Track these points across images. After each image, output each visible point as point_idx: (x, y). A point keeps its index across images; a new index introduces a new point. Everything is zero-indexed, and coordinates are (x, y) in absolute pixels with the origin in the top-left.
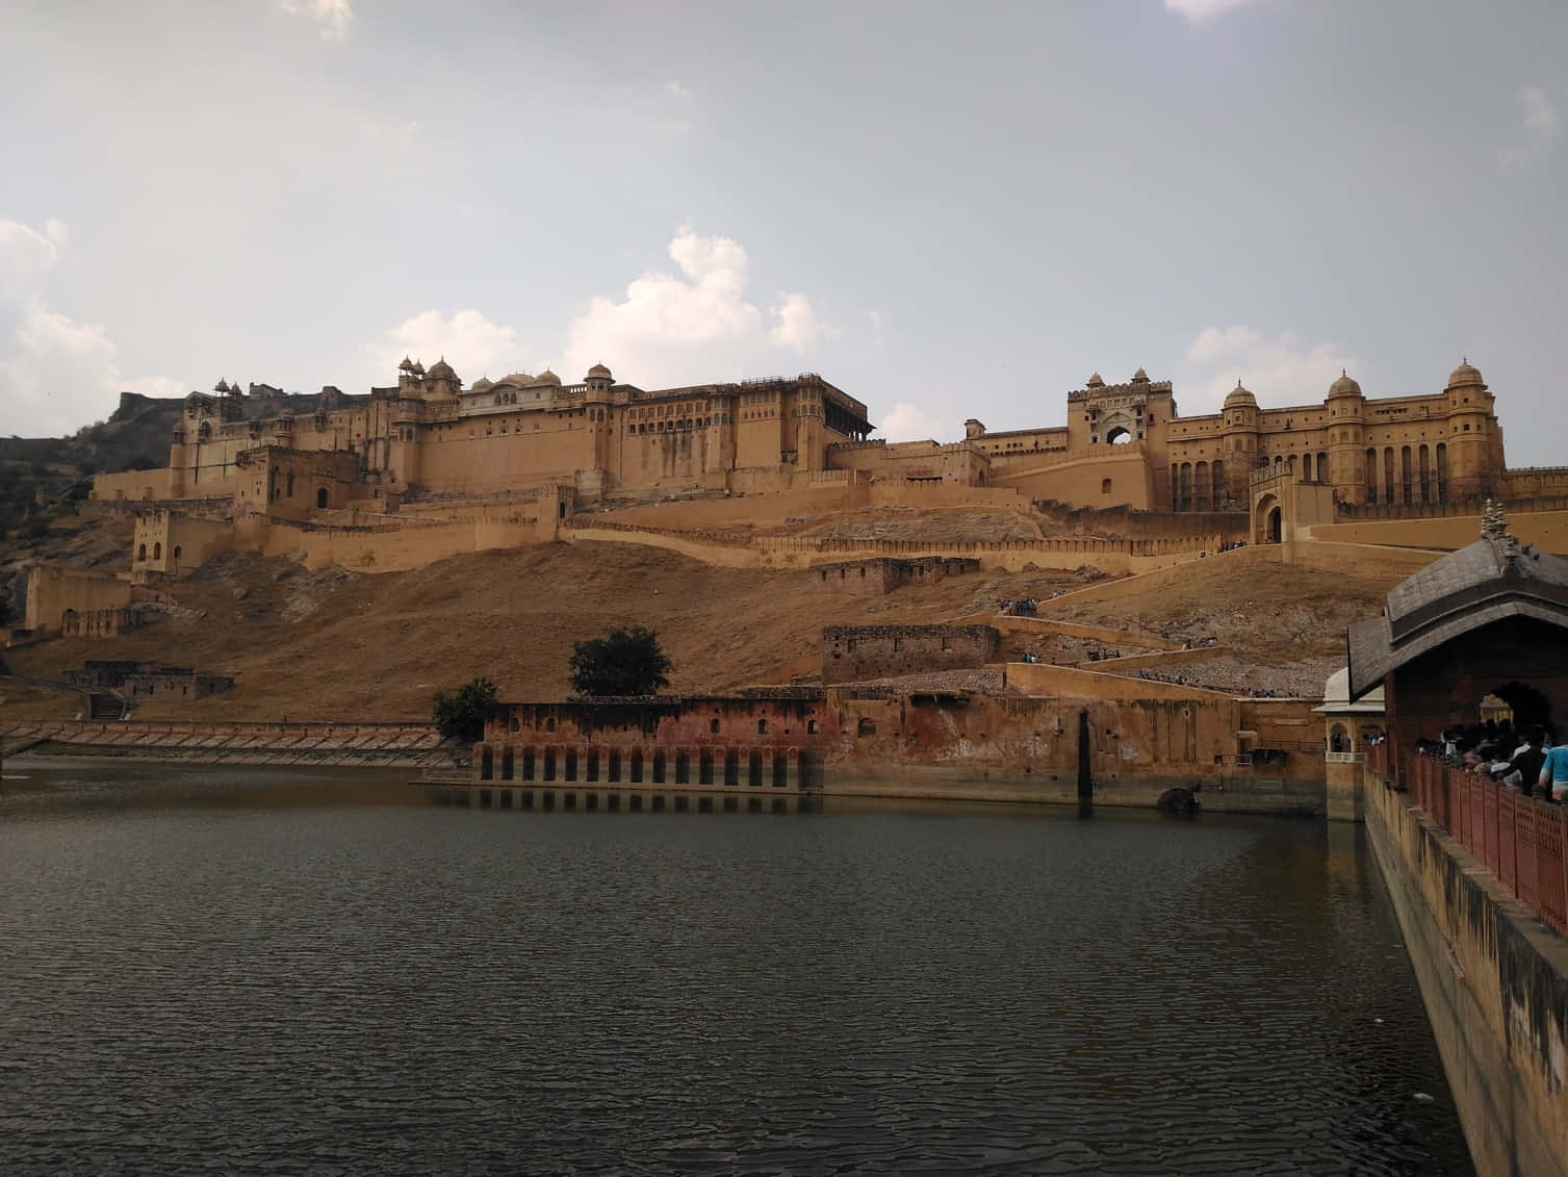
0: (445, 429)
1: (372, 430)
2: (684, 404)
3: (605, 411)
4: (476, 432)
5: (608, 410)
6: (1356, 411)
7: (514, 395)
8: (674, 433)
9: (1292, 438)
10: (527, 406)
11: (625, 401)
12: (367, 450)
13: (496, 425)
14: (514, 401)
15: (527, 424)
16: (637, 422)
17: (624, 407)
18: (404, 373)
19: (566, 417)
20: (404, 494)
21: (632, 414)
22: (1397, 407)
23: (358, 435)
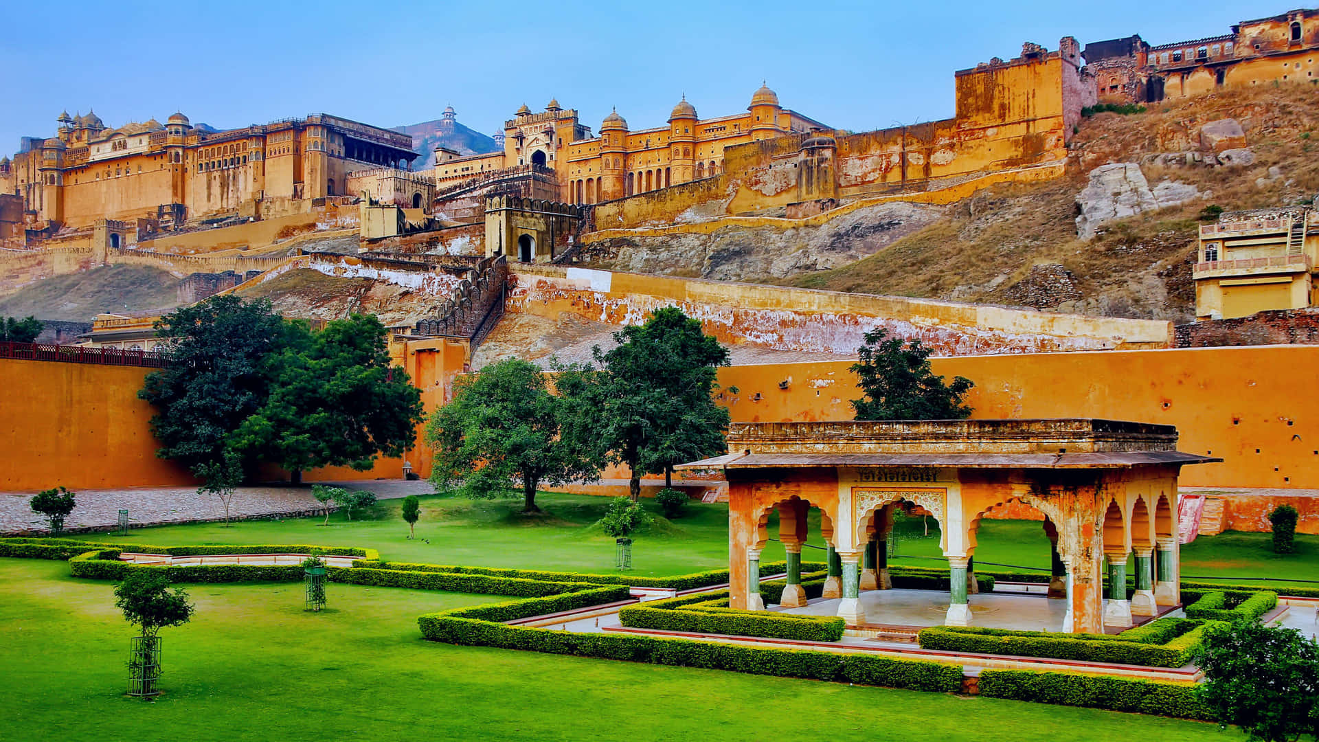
0: (80, 174)
1: (31, 176)
2: (235, 144)
3: (181, 153)
4: (100, 175)
5: (184, 152)
6: (687, 131)
7: (125, 142)
8: (229, 169)
9: (649, 155)
10: (133, 151)
11: (195, 143)
12: (28, 193)
13: (113, 167)
14: (125, 147)
15: (133, 165)
16: (204, 161)
17: (195, 148)
18: (63, 124)
19: (159, 159)
20: (46, 230)
21: (200, 156)
22: (718, 125)
23: (22, 181)
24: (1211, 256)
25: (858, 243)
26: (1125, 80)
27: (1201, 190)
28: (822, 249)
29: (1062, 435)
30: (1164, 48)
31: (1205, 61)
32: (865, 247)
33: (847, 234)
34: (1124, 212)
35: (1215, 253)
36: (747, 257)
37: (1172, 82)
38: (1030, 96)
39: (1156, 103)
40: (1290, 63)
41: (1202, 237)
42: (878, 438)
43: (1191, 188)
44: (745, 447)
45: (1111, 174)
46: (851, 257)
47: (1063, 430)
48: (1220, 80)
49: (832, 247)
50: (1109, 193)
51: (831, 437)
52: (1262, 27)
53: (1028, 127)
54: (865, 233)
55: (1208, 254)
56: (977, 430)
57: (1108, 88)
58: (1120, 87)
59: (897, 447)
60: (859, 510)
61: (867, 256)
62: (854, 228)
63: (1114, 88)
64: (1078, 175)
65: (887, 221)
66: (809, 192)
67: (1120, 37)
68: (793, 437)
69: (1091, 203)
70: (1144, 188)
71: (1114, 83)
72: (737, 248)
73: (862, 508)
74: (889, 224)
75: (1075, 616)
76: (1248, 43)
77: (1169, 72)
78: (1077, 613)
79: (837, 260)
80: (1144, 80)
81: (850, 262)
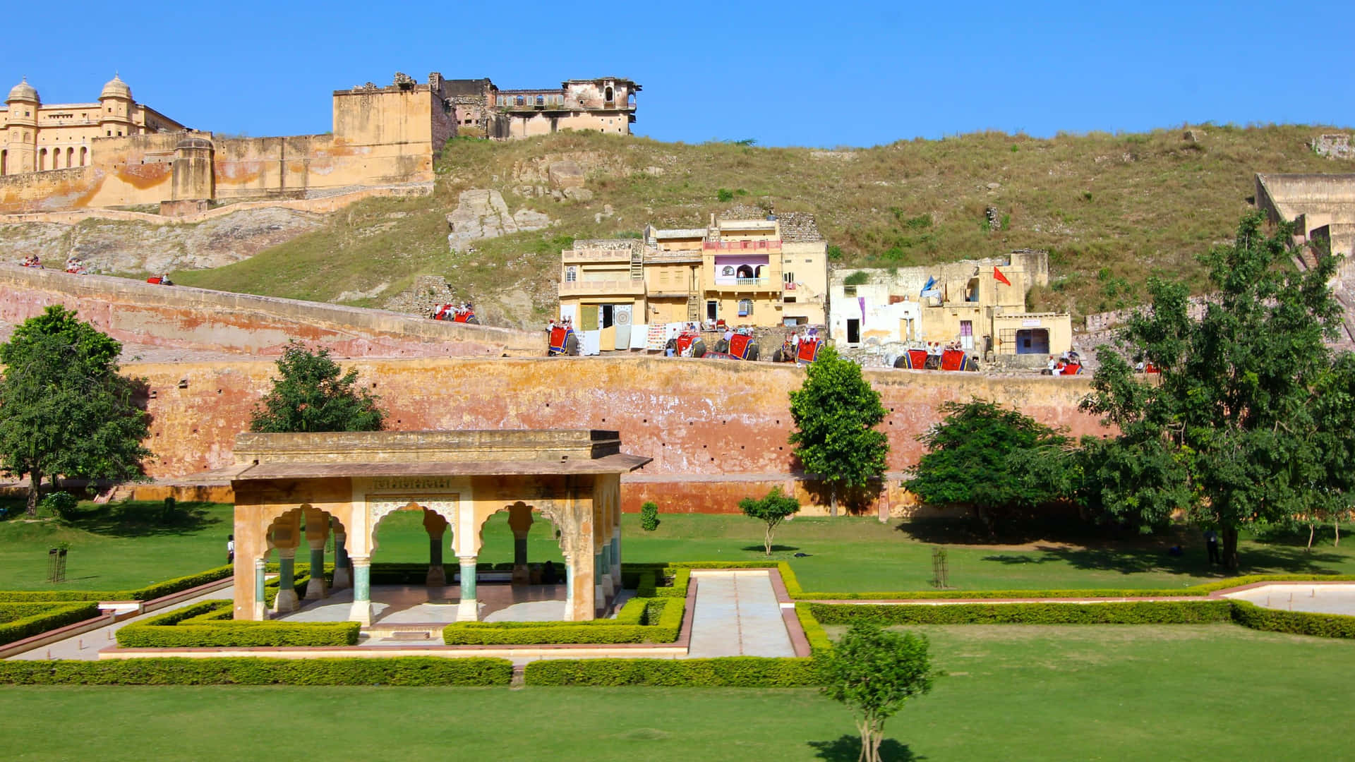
22: (65, 112)
24: (570, 277)
25: (237, 244)
26: (478, 116)
27: (553, 218)
28: (200, 248)
29: (565, 444)
30: (511, 93)
31: (542, 108)
32: (245, 248)
33: (226, 235)
34: (490, 233)
35: (574, 274)
36: (119, 252)
37: (516, 122)
38: (403, 122)
39: (504, 139)
40: (607, 119)
41: (565, 260)
42: (393, 447)
43: (544, 217)
44: (254, 458)
45: (476, 199)
46: (231, 257)
47: (566, 439)
48: (554, 125)
49: (211, 247)
50: (477, 215)
51: (346, 447)
52: (585, 86)
53: (401, 149)
54: (244, 235)
55: (569, 274)
56: (488, 440)
57: (463, 121)
58: (473, 122)
59: (411, 456)
60: (373, 517)
61: (247, 258)
62: (234, 230)
63: (468, 122)
64: (446, 195)
65: (266, 225)
66: (186, 191)
67: (474, 79)
68: (306, 447)
69: (462, 223)
70: (505, 214)
71: (469, 117)
72: (107, 242)
73: (376, 515)
74: (269, 228)
75: (575, 604)
76: (575, 98)
77: (514, 114)
78: (578, 601)
79: (217, 260)
80: (494, 118)
81: (230, 262)
